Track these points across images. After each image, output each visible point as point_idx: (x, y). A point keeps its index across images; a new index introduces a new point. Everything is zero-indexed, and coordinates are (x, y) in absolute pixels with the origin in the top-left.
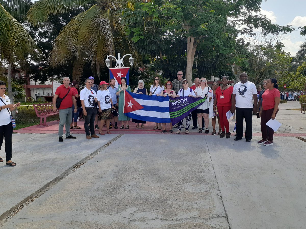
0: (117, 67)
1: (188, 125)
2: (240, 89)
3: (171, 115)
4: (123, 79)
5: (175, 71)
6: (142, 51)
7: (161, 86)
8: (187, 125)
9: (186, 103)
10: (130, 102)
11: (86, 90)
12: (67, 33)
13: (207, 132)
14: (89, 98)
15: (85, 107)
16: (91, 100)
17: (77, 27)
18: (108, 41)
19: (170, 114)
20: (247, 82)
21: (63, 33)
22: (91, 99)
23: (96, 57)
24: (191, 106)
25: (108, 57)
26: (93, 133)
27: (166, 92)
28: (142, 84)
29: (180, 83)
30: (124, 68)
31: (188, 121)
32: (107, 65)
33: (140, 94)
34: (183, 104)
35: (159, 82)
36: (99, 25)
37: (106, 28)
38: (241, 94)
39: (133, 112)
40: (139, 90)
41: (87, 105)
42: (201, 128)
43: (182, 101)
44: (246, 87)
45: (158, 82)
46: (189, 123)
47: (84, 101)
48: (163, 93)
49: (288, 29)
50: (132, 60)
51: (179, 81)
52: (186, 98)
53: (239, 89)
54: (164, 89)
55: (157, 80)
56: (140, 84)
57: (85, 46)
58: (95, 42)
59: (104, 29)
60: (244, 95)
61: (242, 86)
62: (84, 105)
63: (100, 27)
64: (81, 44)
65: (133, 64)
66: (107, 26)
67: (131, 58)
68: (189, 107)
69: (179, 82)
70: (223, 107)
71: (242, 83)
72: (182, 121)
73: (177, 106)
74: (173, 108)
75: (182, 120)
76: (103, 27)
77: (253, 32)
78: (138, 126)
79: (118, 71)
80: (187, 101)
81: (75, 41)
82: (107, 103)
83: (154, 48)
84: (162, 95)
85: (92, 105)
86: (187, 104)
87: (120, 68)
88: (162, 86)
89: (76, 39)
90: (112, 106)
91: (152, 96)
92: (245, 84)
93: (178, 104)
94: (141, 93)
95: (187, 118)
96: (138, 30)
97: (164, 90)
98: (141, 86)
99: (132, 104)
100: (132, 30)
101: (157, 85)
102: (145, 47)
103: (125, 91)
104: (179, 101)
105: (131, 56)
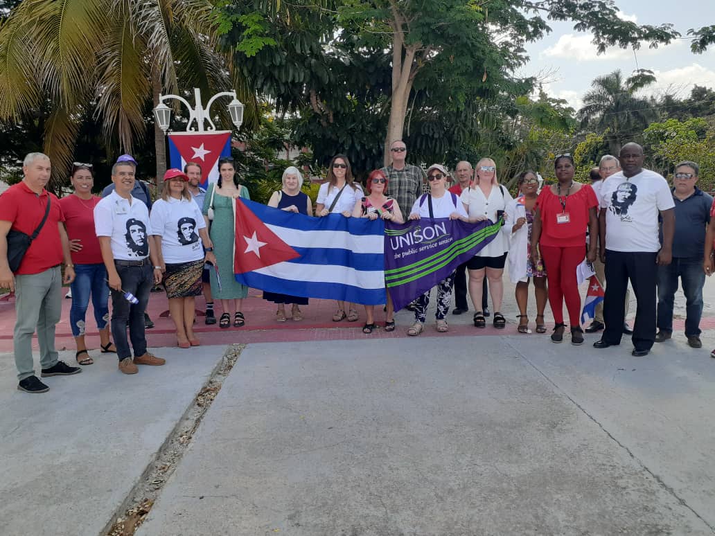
0: (191, 129)
1: (444, 306)
2: (618, 194)
3: (387, 278)
4: (225, 162)
5: (356, 145)
6: (266, 85)
7: (352, 185)
8: (441, 304)
9: (444, 239)
10: (254, 236)
11: (117, 202)
12: (23, 24)
13: (499, 322)
14: (128, 228)
15: (115, 261)
16: (136, 237)
17: (55, 9)
18: (158, 56)
19: (386, 276)
20: (640, 171)
21: (11, 29)
22: (135, 231)
23: (118, 103)
24: (457, 248)
25: (162, 98)
26: (140, 350)
27: (370, 205)
28: (295, 181)
29: (400, 176)
30: (213, 132)
31: (447, 292)
32: (162, 123)
33: (292, 212)
34: (430, 242)
35: (346, 175)
36: (127, 9)
37: (148, 15)
38: (618, 211)
39: (263, 271)
40: (286, 201)
41: (122, 252)
42: (479, 313)
43: (429, 233)
44: (634, 188)
45: (344, 173)
46: (446, 298)
47: (109, 239)
48: (362, 209)
49: (661, 36)
50: (239, 109)
51: (398, 171)
52: (443, 223)
53: (615, 196)
54: (363, 196)
55: (340, 167)
56: (287, 180)
57: (85, 68)
58: (113, 58)
59: (144, 18)
60: (625, 212)
61: (625, 184)
62: (112, 255)
63: (131, 12)
64: (70, 59)
65: (242, 122)
66: (151, 12)
67: (235, 103)
68: (452, 252)
69: (396, 173)
70: (562, 249)
71: (625, 175)
72: (429, 295)
73: (411, 247)
74: (399, 256)
75: (429, 292)
76: (141, 13)
77: (526, 51)
78: (281, 314)
79: (197, 141)
80: (445, 233)
81: (49, 51)
82: (185, 243)
83: (302, 75)
84: (357, 213)
85: (140, 255)
86: (447, 241)
87: (201, 132)
88: (357, 186)
89: (52, 44)
90: (205, 254)
91: (327, 217)
92: (632, 180)
93: (414, 241)
94: (294, 207)
95: (443, 285)
96: (256, 20)
97: (364, 199)
98: (292, 184)
99: (262, 244)
100: (237, 19)
101: (341, 182)
102: (276, 73)
103: (238, 203)
104: (421, 233)
105: (235, 97)
